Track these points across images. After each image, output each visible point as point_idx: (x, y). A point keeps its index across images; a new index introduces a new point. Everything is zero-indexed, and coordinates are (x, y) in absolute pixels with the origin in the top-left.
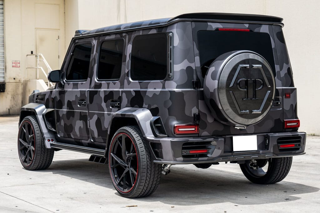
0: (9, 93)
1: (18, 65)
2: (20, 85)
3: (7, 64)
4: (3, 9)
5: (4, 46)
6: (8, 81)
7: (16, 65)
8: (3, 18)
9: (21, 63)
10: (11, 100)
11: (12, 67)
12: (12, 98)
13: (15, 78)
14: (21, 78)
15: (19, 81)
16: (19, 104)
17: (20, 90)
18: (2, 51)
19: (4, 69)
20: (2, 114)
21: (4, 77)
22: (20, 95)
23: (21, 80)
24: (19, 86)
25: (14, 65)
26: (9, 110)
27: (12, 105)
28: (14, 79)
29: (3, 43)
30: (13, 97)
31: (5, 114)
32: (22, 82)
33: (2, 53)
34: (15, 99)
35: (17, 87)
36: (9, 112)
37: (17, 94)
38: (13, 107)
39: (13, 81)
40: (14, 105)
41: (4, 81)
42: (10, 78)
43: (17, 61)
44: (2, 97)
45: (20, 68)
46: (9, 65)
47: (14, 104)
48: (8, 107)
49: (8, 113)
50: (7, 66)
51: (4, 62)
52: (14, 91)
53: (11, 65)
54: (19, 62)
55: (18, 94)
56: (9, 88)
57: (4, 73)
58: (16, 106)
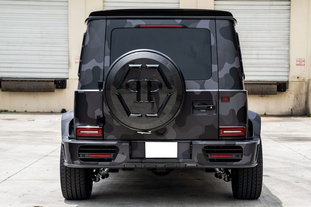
0: (292, 92)
1: (303, 63)
2: (304, 84)
3: (291, 63)
4: (290, 5)
5: (289, 43)
6: (291, 81)
7: (301, 63)
8: (289, 15)
9: (305, 61)
10: (294, 100)
11: (296, 65)
12: (295, 97)
13: (298, 76)
14: (305, 77)
15: (303, 80)
16: (302, 104)
17: (304, 90)
18: (287, 49)
19: (288, 67)
20: (284, 114)
21: (288, 76)
22: (303, 95)
23: (305, 79)
24: (302, 85)
25: (298, 63)
26: (292, 110)
27: (295, 105)
28: (298, 78)
29: (288, 41)
30: (297, 97)
31: (287, 114)
32: (307, 81)
33: (287, 51)
34: (298, 99)
35: (301, 87)
36: (292, 112)
37: (300, 94)
38: (295, 107)
39: (297, 80)
40: (297, 106)
41: (288, 80)
42: (294, 77)
43: (302, 59)
44: (284, 97)
45: (305, 66)
46: (293, 63)
47: (297, 104)
48: (291, 107)
49: (290, 114)
50: (291, 65)
51: (289, 60)
52: (297, 91)
53: (296, 63)
54: (303, 60)
55: (302, 94)
56: (292, 88)
57: (288, 72)
58: (299, 107)
